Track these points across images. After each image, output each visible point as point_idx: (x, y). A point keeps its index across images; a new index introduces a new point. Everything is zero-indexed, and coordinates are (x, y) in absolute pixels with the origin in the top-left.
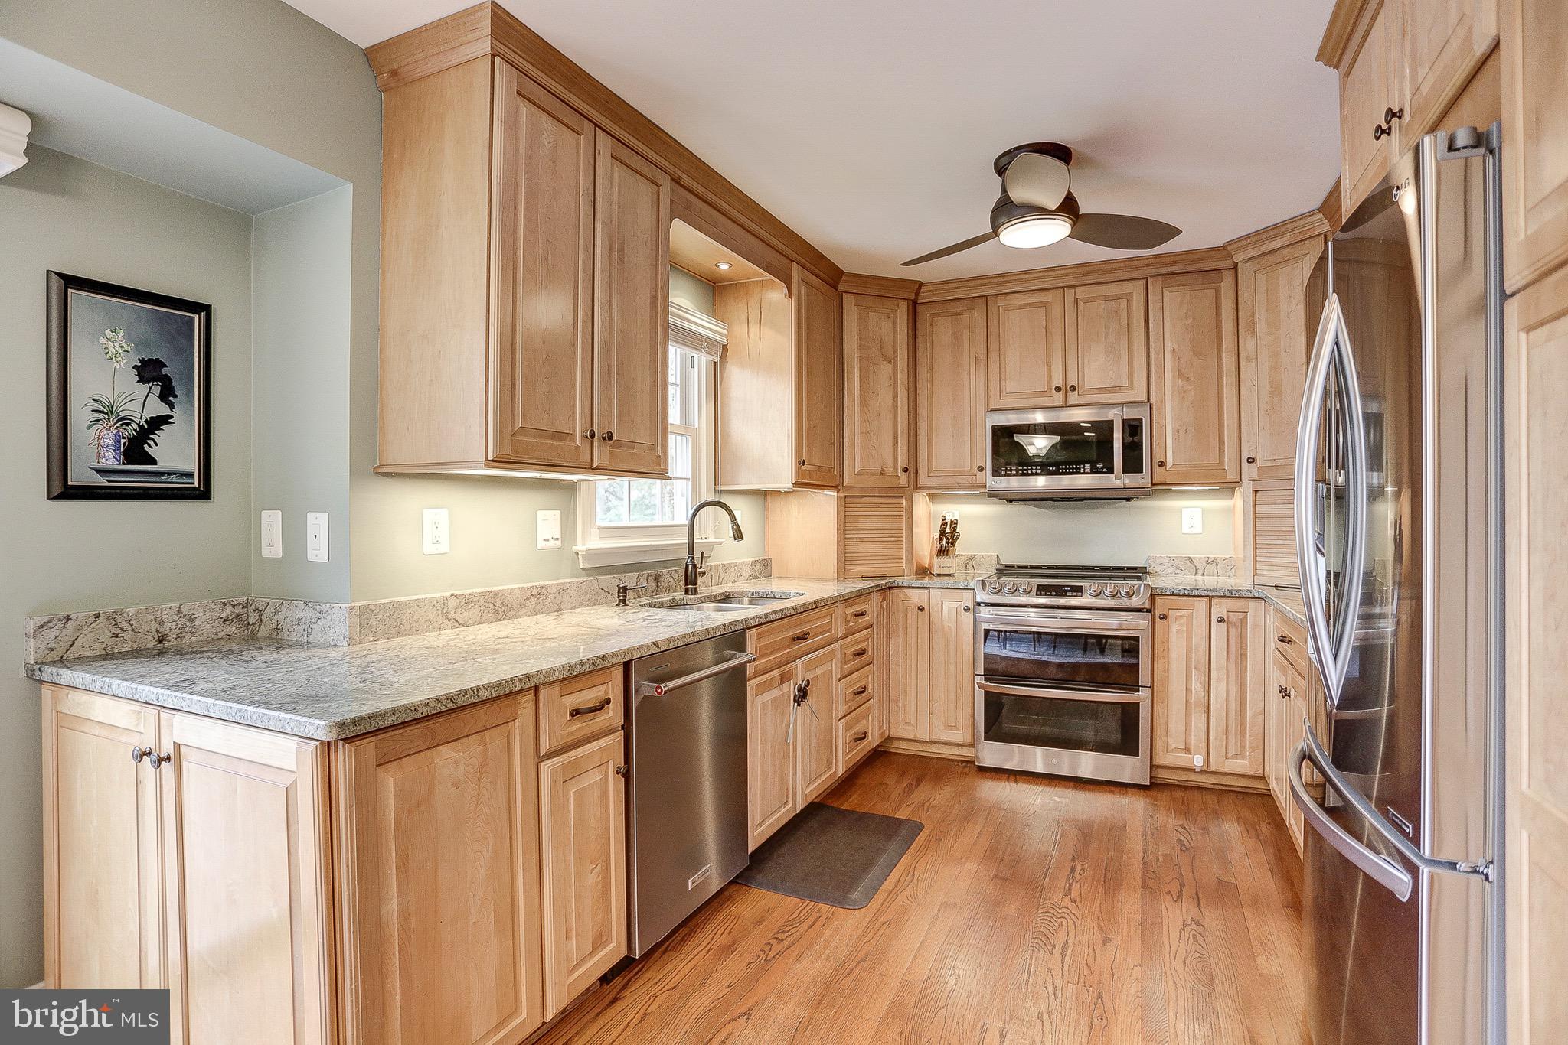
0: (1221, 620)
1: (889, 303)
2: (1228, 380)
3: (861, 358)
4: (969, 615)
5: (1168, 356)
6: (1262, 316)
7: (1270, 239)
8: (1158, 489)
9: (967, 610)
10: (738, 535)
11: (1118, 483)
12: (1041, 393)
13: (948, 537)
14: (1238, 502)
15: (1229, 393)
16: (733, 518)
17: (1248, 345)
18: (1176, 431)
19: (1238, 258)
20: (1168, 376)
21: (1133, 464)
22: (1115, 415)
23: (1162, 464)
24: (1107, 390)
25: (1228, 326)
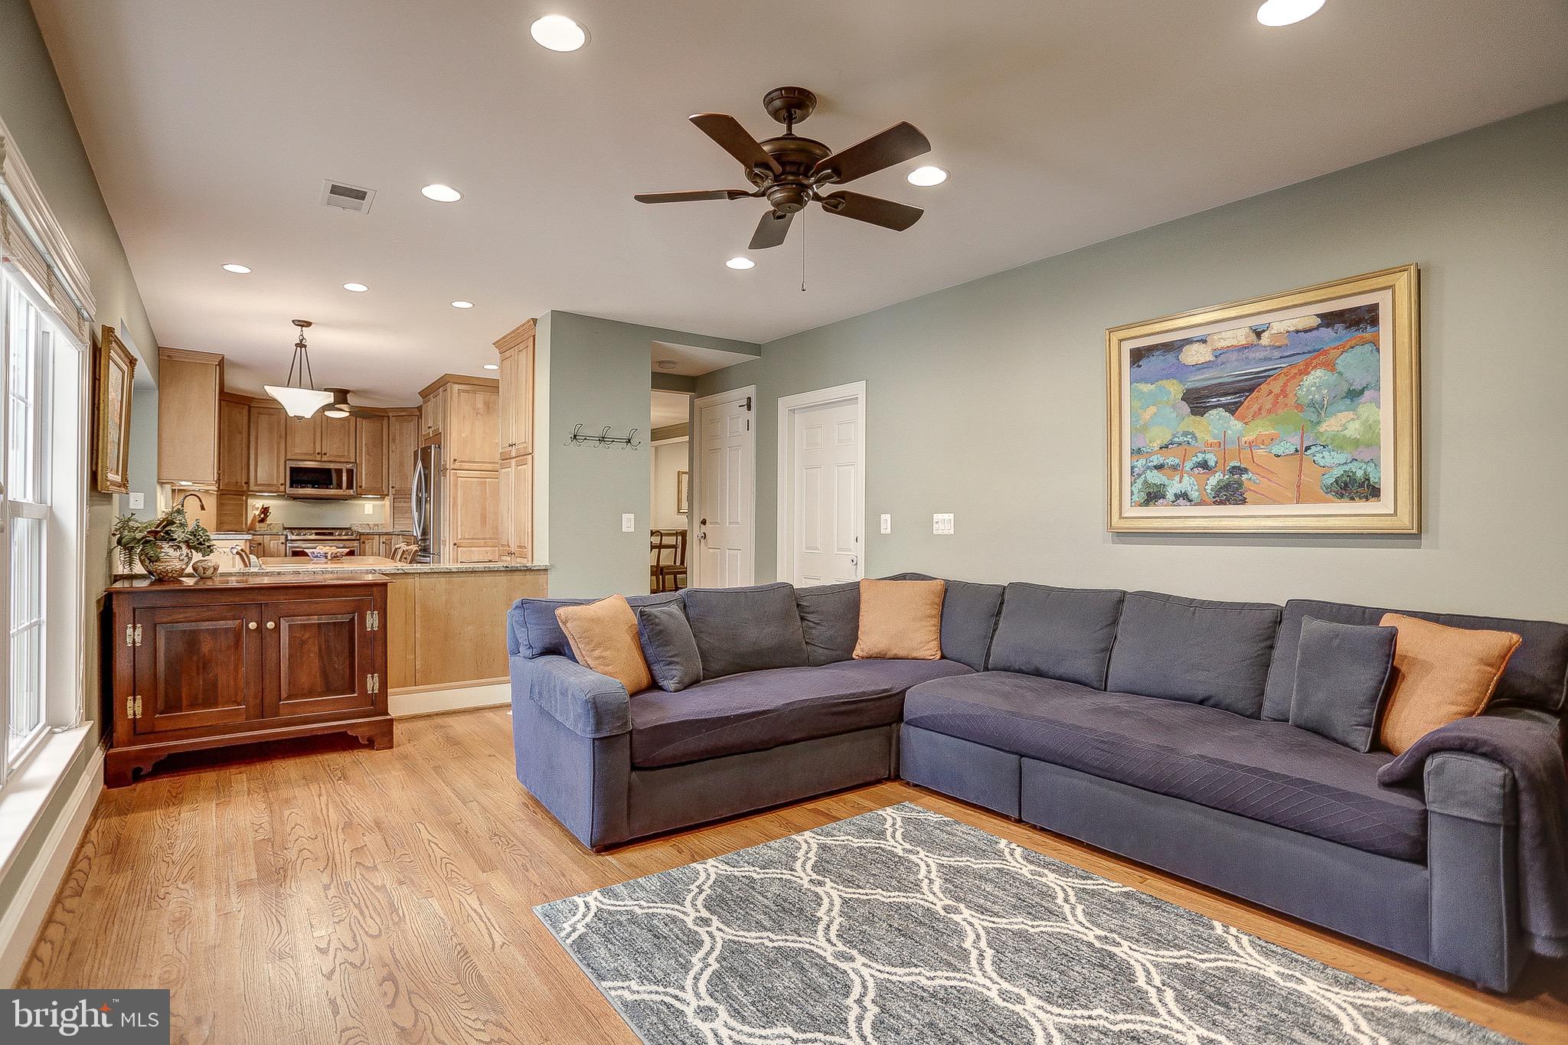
0: (383, 543)
1: (241, 406)
2: (385, 457)
3: (228, 431)
4: (284, 545)
5: (364, 446)
6: (397, 437)
7: (401, 412)
8: (358, 496)
9: (282, 543)
10: (203, 508)
11: (345, 493)
12: (311, 455)
13: (265, 511)
14: (387, 502)
15: (385, 461)
16: (201, 501)
17: (392, 446)
18: (366, 475)
19: (390, 414)
20: (364, 454)
21: (350, 486)
22: (344, 467)
23: (361, 487)
24: (338, 456)
25: (385, 437)
